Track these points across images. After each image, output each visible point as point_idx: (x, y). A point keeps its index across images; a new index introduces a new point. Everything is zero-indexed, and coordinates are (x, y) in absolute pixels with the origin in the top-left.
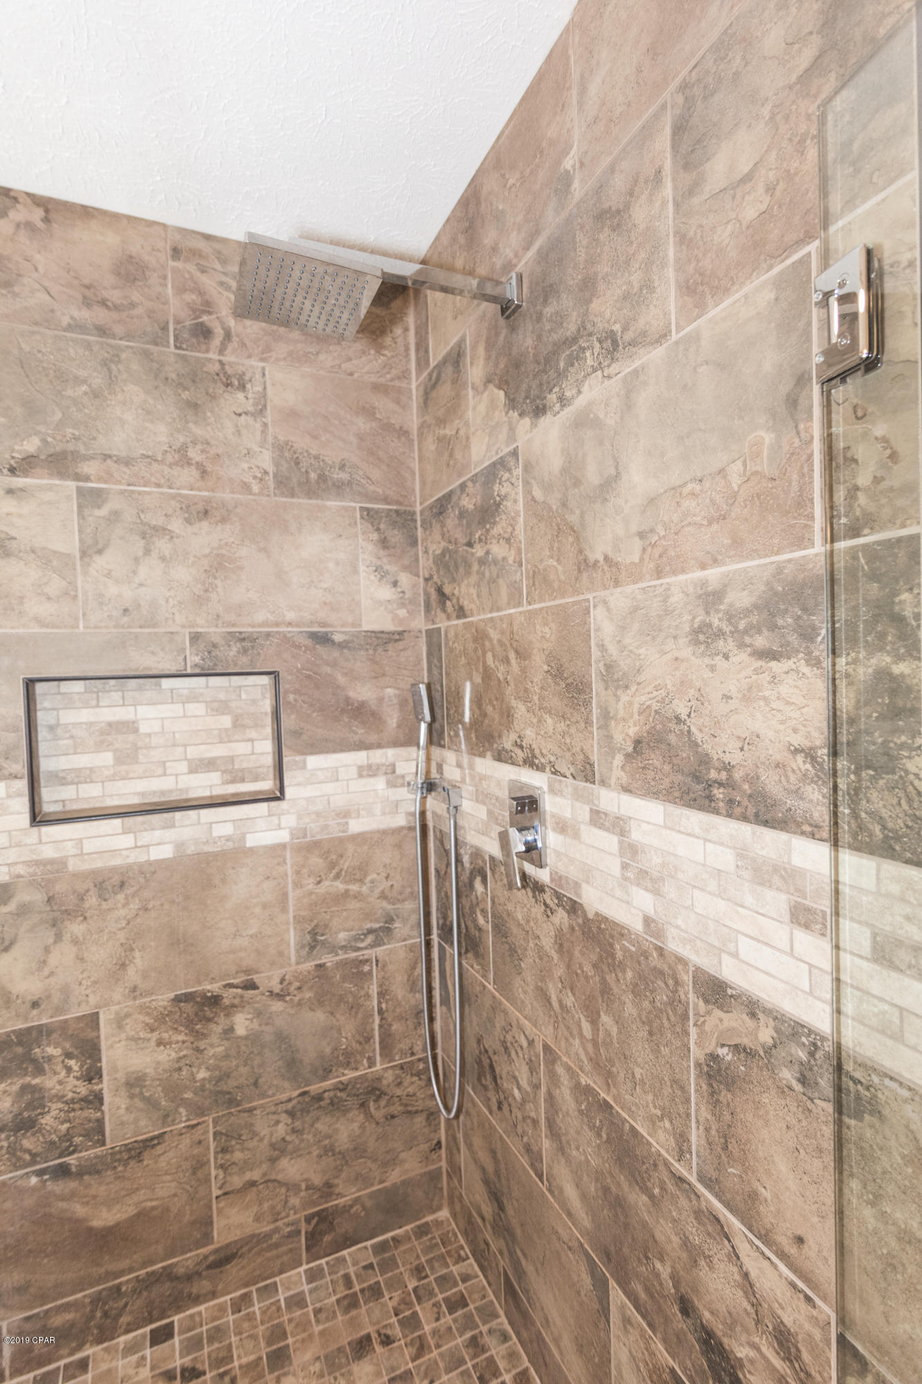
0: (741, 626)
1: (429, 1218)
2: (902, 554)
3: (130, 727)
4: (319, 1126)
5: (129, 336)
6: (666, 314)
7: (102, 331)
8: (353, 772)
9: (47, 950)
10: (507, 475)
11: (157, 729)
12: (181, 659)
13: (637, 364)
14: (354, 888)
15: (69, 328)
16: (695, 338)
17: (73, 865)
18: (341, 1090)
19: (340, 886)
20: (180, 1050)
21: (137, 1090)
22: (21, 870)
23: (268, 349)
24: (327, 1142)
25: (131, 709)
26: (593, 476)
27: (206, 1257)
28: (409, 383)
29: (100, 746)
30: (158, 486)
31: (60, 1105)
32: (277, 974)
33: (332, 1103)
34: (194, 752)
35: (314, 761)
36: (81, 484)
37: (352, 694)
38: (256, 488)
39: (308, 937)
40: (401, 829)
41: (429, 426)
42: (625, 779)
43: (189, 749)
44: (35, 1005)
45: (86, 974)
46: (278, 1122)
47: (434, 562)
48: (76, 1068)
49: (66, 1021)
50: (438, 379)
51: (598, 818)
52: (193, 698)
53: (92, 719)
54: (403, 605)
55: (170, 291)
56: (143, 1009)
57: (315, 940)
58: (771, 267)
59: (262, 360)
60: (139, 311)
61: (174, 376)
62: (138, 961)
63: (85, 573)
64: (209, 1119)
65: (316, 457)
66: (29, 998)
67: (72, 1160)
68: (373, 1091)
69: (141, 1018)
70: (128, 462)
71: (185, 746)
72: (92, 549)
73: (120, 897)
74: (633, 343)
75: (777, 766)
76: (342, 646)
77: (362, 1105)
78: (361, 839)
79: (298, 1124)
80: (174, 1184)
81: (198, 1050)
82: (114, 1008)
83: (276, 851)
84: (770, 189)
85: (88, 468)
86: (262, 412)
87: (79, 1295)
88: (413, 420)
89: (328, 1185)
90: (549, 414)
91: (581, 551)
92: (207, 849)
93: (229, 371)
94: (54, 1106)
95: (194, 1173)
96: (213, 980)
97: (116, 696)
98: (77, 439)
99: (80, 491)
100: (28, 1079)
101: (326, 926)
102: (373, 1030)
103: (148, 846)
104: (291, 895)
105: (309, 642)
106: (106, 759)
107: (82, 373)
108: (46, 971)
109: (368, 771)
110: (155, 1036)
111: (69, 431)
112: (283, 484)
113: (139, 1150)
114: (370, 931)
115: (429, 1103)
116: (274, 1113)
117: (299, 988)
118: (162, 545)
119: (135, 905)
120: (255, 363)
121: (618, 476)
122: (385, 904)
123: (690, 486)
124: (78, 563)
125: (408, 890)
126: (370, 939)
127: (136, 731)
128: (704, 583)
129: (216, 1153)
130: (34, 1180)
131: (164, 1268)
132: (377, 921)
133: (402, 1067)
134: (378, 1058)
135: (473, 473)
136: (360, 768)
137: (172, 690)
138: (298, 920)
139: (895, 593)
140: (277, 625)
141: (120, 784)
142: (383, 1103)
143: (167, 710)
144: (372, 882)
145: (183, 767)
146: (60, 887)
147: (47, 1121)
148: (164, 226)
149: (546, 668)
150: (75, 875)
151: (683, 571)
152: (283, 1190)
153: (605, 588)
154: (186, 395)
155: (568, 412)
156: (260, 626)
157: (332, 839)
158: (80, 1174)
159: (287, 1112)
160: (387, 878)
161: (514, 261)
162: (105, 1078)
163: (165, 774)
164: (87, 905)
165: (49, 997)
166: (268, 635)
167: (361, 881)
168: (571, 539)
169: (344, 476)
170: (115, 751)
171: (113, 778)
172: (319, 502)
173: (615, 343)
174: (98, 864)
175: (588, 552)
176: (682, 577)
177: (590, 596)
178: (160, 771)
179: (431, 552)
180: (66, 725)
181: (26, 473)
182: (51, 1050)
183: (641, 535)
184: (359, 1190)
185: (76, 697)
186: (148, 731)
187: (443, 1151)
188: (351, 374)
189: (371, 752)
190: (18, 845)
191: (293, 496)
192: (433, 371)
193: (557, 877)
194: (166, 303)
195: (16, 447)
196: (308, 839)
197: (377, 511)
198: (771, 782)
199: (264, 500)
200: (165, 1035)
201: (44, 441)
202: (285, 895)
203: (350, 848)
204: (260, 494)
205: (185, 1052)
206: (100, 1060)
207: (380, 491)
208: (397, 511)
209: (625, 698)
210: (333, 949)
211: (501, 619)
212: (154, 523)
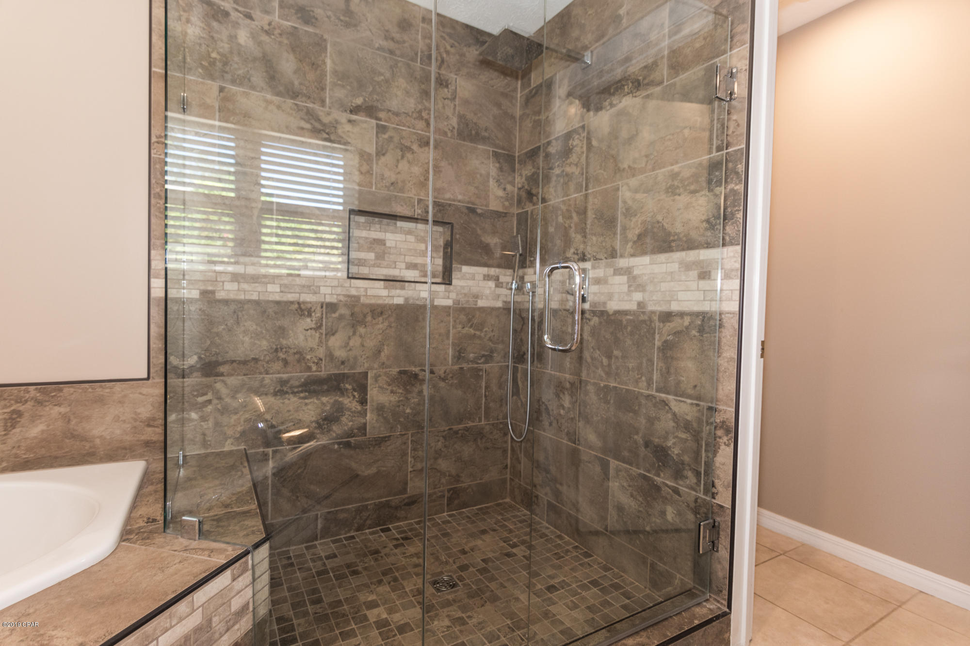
0: (686, 183)
1: (501, 501)
2: (739, 154)
3: (382, 242)
4: (456, 446)
5: (402, 56)
6: (663, 75)
7: (391, 52)
8: (481, 277)
9: (349, 338)
10: (577, 136)
11: (394, 245)
12: (413, 210)
13: (649, 92)
14: (478, 333)
15: (378, 49)
16: (674, 84)
17: (363, 300)
18: (467, 431)
19: (472, 331)
20: (400, 397)
21: (381, 413)
22: (342, 298)
23: (459, 70)
24: (458, 455)
25: (383, 234)
26: (624, 134)
27: (404, 500)
28: (517, 94)
29: (370, 249)
30: (409, 127)
31: (349, 413)
32: (443, 369)
33: (462, 436)
34: (409, 259)
35: (465, 269)
36: (378, 122)
37: (483, 239)
38: (449, 134)
39: (457, 353)
40: (499, 308)
41: (529, 115)
42: (632, 251)
43: (406, 257)
44: (343, 363)
45: (364, 353)
46: (439, 441)
47: (526, 180)
48: (357, 397)
49: (354, 373)
50: (536, 93)
51: (618, 272)
52: (409, 232)
53: (367, 236)
54: (507, 200)
55: (420, 37)
56: (386, 374)
57: (460, 355)
58: (703, 64)
59: (456, 74)
60: (406, 45)
61: (418, 77)
62: (386, 351)
63: (377, 164)
64: (410, 433)
65: (475, 124)
66: (340, 359)
67: (352, 440)
68: (480, 434)
69: (385, 378)
70: (397, 114)
71: (405, 255)
72: (380, 153)
73: (381, 319)
74: (648, 84)
75: (696, 228)
76: (480, 215)
77: (475, 440)
78: (482, 310)
79: (447, 443)
80: (393, 461)
81: (407, 399)
82: (374, 371)
83: (446, 309)
84: (705, 39)
85: (382, 115)
86: (454, 99)
87: (350, 506)
88: (518, 112)
89: (458, 476)
90: (604, 111)
91: (616, 166)
92: (418, 302)
93: (442, 78)
94: (347, 413)
95: (402, 458)
96: (415, 366)
97: (378, 226)
98: (378, 101)
99: (377, 125)
100: (337, 398)
101: (465, 350)
102: (481, 404)
103: (393, 297)
104: (451, 331)
105: (466, 211)
106: (371, 256)
107: (382, 71)
108: (348, 348)
109: (487, 277)
110: (390, 388)
111: (375, 96)
112: (461, 135)
113: (380, 441)
114: (483, 356)
115: (505, 445)
116: (437, 436)
117: (452, 377)
118: (409, 155)
119: (386, 324)
120: (453, 76)
121: (637, 134)
122: (490, 344)
123: (668, 137)
124: (375, 159)
125: (501, 339)
126: (482, 360)
127: (385, 245)
128: (672, 170)
129: (411, 450)
130: (336, 446)
131: (386, 501)
132: (487, 351)
133: (493, 425)
134: (483, 419)
135: (556, 136)
136: (484, 276)
137: (401, 228)
138: (454, 344)
139: (737, 165)
140: (454, 201)
141: (376, 269)
142: (484, 440)
143: (399, 237)
144: (486, 331)
145: (403, 266)
146: (357, 309)
147: (344, 419)
148: (419, 7)
149: (594, 216)
150: (363, 305)
151: (664, 167)
152: (439, 474)
153: (628, 178)
154: (423, 86)
155: (614, 110)
156: (446, 200)
157: (470, 308)
158: (355, 448)
159: (443, 437)
160: (492, 331)
161: (589, 46)
162: (369, 404)
163: (395, 268)
164: (367, 320)
165: (349, 360)
166: (450, 205)
167: (481, 330)
168: (611, 161)
169: (486, 134)
170: (376, 253)
171: (374, 266)
172: (475, 145)
173: (639, 84)
174: (373, 301)
175: (620, 165)
176: (663, 170)
177: (620, 183)
178: (394, 266)
179: (524, 175)
180: (356, 237)
181: (356, 114)
182: (347, 386)
183: (647, 156)
184: (471, 481)
185: (361, 224)
186: (390, 245)
187: (508, 470)
188: (493, 86)
189: (490, 269)
190: (342, 286)
191: (464, 140)
192: (533, 89)
193: (594, 304)
194: (418, 42)
195: (354, 101)
196: (460, 306)
197: (500, 154)
198: (694, 234)
199: (452, 141)
200: (394, 389)
201: (364, 100)
202: (449, 331)
203: (478, 313)
204: (451, 138)
205: (401, 399)
206: (367, 395)
207: (501, 143)
208: (507, 154)
209: (634, 220)
210: (468, 362)
211: (569, 200)
212: (406, 144)
